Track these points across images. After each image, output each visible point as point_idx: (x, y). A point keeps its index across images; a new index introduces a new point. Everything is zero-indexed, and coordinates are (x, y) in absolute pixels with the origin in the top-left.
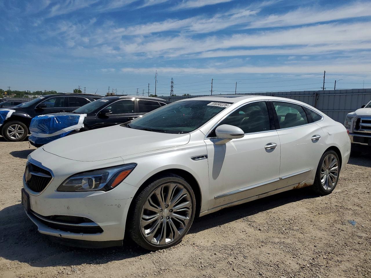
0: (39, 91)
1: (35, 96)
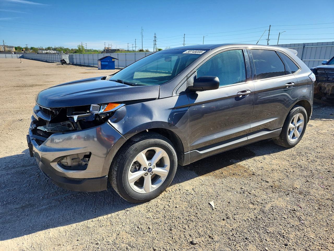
1: (47, 52)
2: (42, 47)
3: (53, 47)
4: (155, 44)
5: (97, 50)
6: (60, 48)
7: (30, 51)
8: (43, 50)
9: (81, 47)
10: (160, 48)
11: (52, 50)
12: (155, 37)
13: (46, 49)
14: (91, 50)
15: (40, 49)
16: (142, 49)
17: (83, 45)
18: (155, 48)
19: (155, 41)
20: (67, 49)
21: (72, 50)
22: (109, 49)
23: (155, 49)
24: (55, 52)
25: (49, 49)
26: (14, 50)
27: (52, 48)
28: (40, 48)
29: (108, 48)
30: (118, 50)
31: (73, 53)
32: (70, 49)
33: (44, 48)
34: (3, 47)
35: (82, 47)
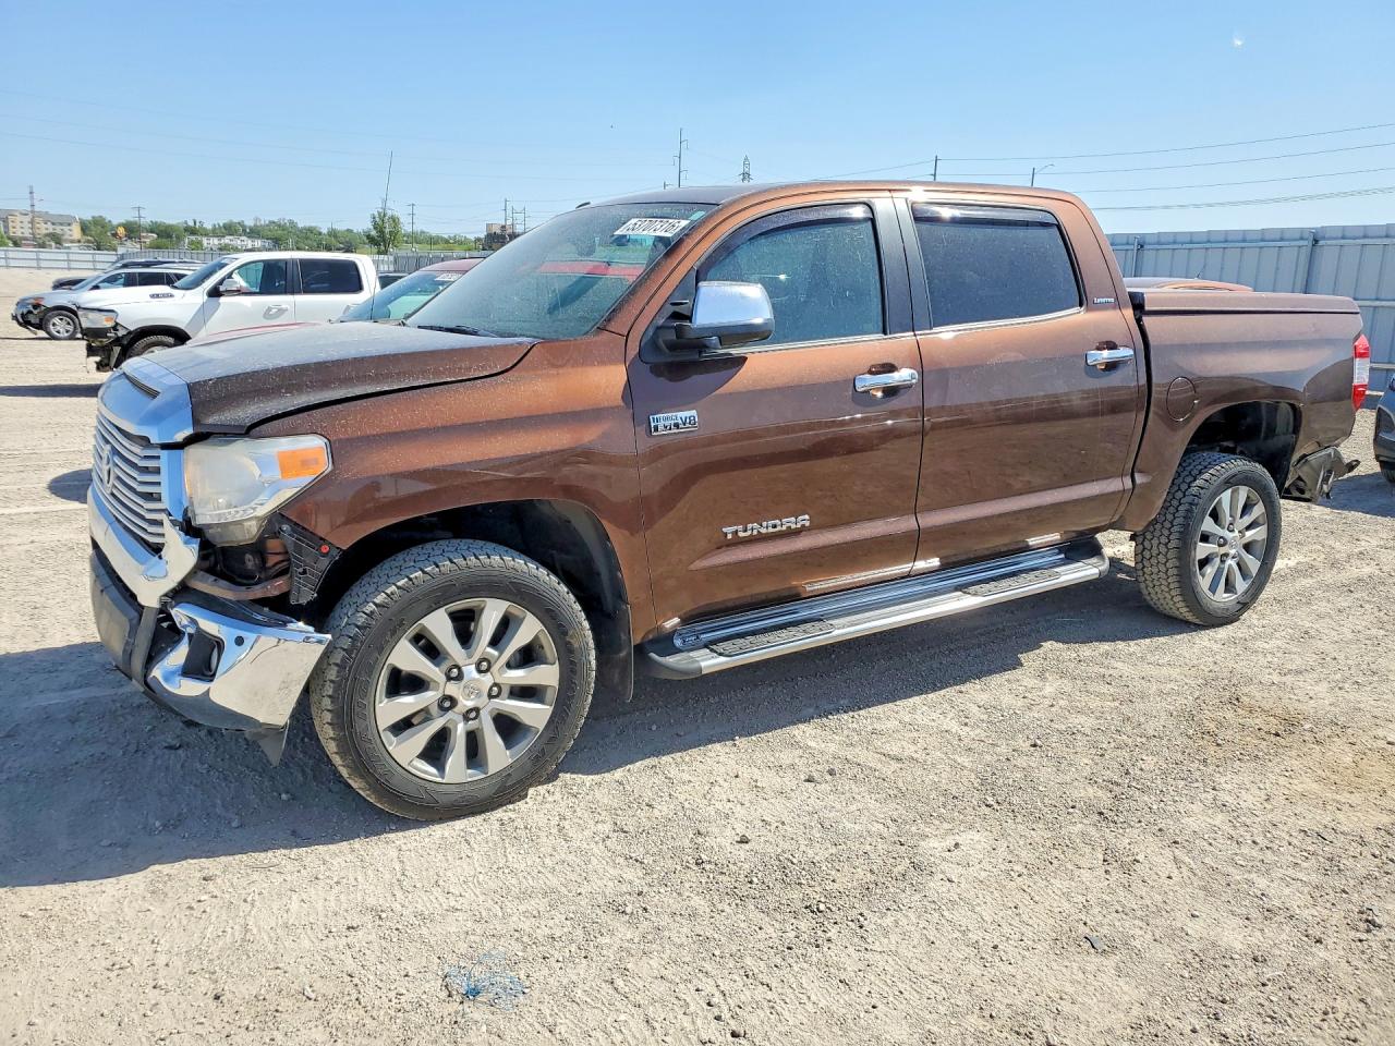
0: (236, 220)
1: (222, 242)
2: (198, 224)
3: (249, 223)
6: (279, 226)
7: (149, 236)
8: (204, 233)
11: (245, 234)
13: (215, 232)
15: (193, 232)
20: (310, 230)
24: (258, 243)
25: (229, 229)
26: (76, 232)
27: (243, 227)
28: (190, 227)
34: (28, 218)
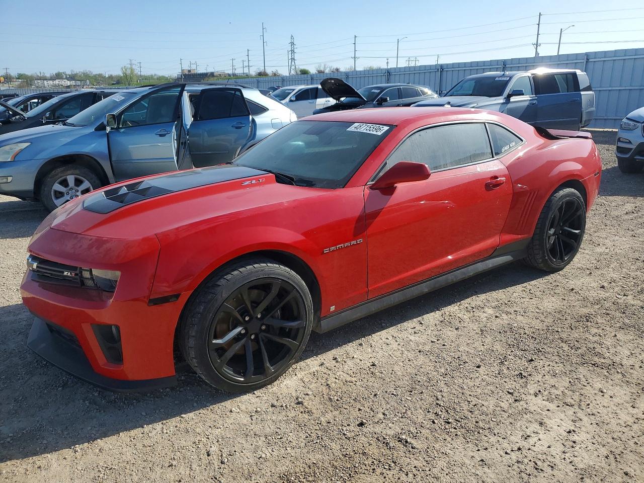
0: (62, 71)
1: (55, 83)
2: (42, 74)
3: (69, 72)
4: (293, 59)
5: (167, 76)
6: (84, 74)
7: (16, 81)
8: (45, 79)
9: (128, 72)
10: (302, 68)
11: (67, 78)
12: (292, 44)
13: (51, 78)
14: (152, 76)
15: (40, 78)
16: (263, 71)
17: (134, 67)
18: (293, 67)
19: (293, 51)
20: (100, 75)
21: (111, 77)
22: (192, 72)
23: (293, 69)
24: (73, 83)
25: (58, 76)
27: (66, 75)
28: (38, 76)
29: (189, 71)
30: (212, 74)
31: (113, 84)
32: (107, 76)
33: (48, 75)
35: (132, 70)
